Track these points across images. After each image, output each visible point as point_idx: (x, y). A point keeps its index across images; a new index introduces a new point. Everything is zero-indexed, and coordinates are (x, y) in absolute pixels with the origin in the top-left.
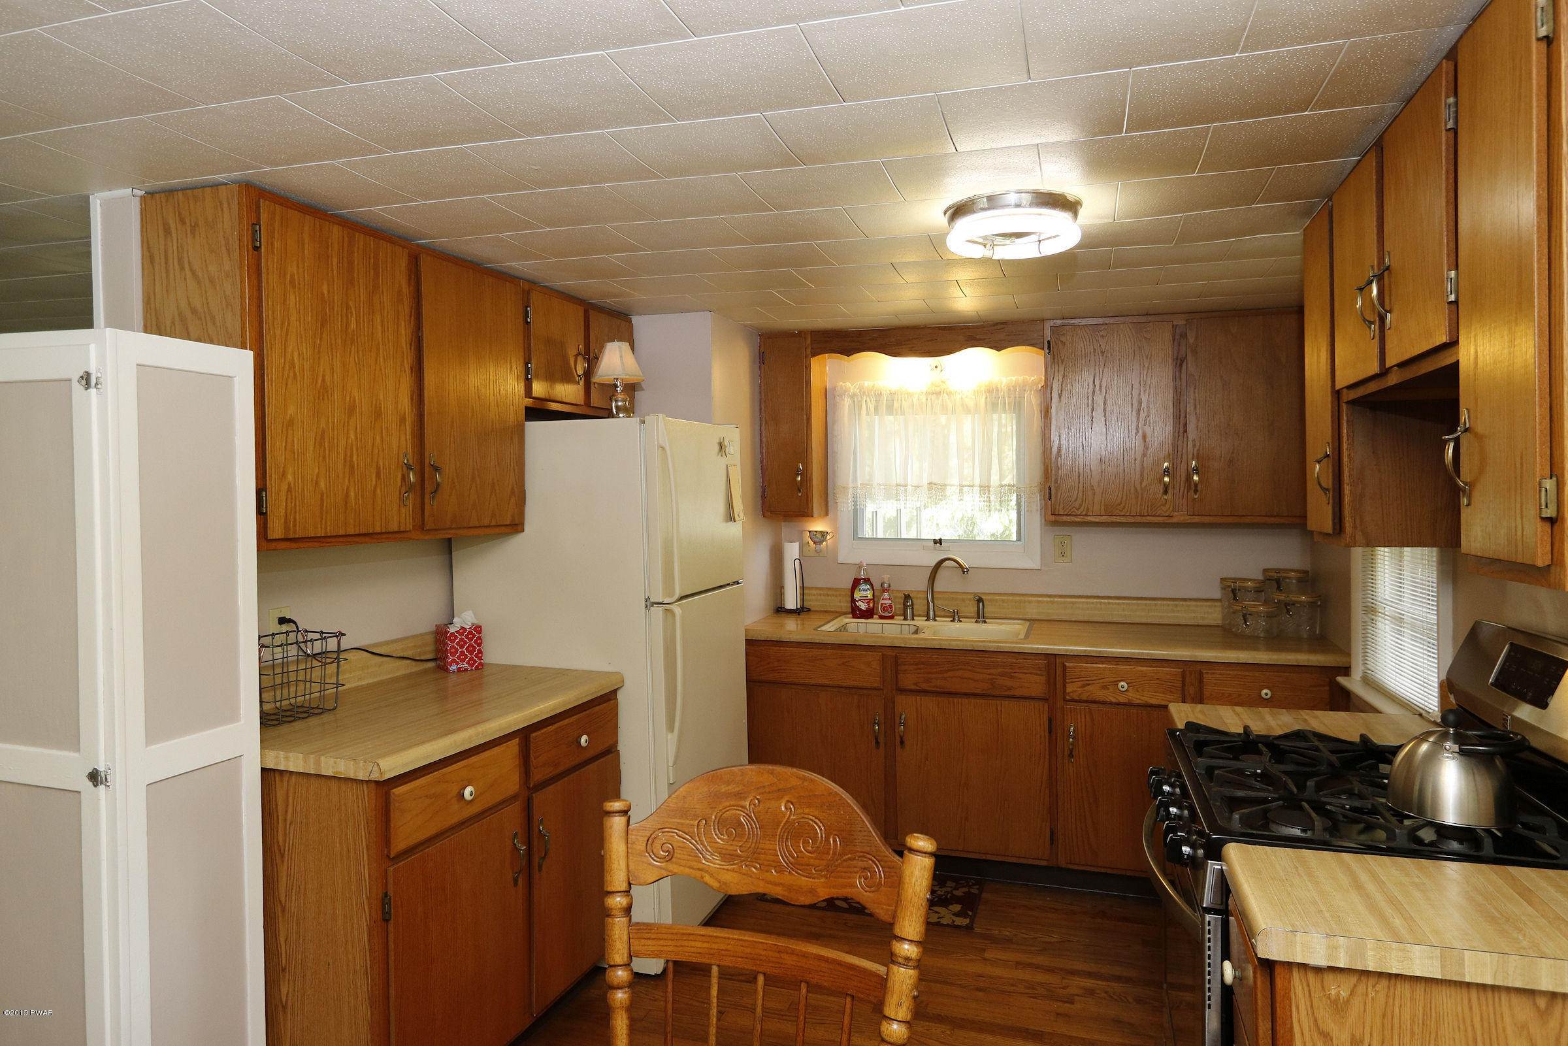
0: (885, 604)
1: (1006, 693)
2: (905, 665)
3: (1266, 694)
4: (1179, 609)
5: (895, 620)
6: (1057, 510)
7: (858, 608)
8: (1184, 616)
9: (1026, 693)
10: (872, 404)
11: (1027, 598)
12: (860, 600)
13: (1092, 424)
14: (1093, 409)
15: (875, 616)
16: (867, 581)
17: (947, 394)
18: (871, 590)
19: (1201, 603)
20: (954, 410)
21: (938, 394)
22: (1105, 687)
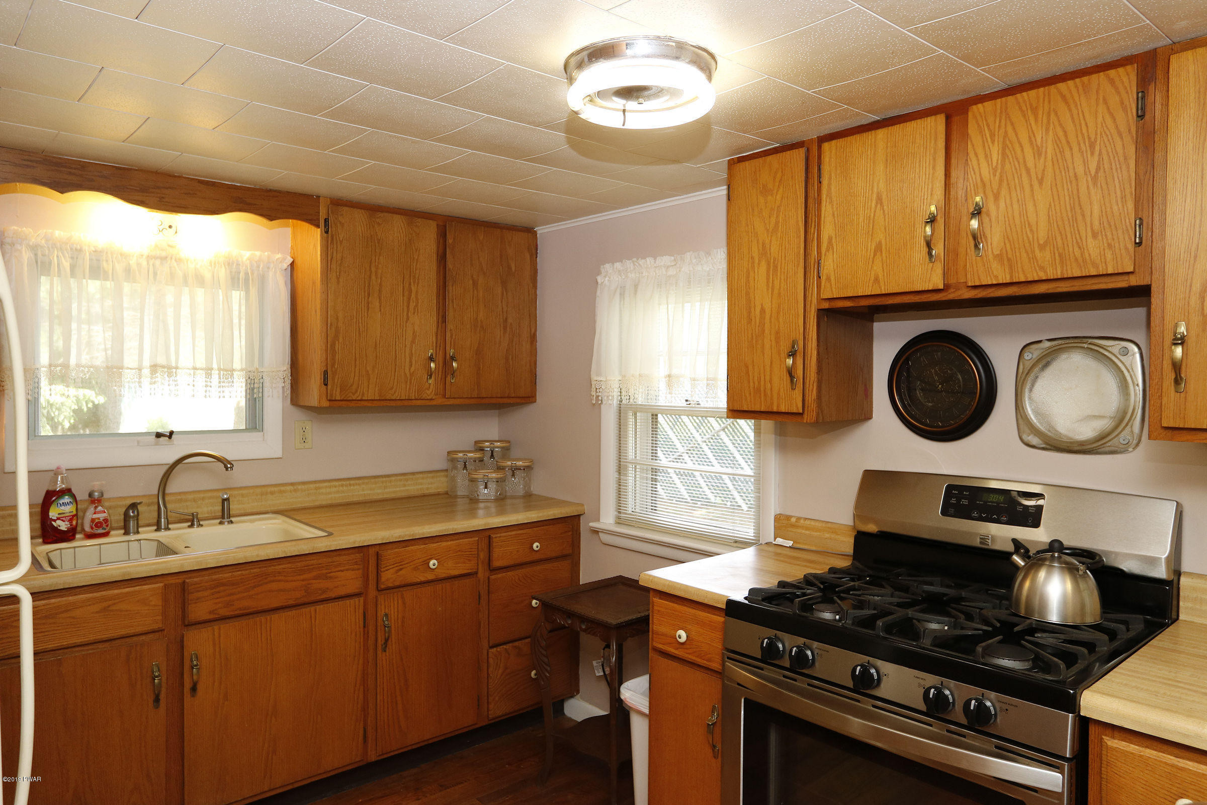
0: (99, 519)
1: (322, 597)
2: (199, 591)
3: (537, 547)
4: (409, 482)
5: (113, 536)
6: (334, 395)
7: (56, 529)
8: (413, 488)
9: (342, 592)
10: (66, 261)
11: (269, 489)
12: (58, 519)
13: (368, 310)
14: (369, 295)
15: (78, 536)
16: (68, 491)
17: (176, 260)
18: (74, 503)
19: (425, 475)
20: (186, 282)
21: (164, 259)
22: (416, 569)
